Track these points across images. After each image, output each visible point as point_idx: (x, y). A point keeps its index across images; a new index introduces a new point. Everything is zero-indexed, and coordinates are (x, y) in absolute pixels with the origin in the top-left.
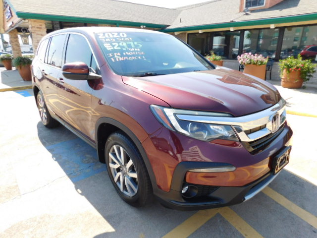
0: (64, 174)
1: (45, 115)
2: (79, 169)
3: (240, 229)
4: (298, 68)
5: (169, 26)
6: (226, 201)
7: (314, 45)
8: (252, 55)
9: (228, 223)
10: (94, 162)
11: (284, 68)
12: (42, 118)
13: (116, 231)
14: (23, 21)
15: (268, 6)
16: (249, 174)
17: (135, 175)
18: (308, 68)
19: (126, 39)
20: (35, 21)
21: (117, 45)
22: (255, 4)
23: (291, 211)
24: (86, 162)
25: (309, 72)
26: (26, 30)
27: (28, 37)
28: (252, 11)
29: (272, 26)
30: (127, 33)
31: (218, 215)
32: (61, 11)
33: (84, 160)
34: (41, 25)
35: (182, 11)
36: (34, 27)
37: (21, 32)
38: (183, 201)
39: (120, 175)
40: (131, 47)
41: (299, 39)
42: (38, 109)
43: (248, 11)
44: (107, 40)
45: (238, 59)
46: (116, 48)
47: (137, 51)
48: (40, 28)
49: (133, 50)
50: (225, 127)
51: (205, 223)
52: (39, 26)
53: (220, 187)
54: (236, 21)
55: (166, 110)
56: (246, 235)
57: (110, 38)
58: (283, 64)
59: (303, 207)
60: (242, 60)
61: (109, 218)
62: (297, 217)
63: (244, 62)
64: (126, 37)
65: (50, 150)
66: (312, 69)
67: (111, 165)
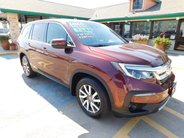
0: (48, 103)
1: (28, 70)
2: (57, 100)
3: (155, 126)
4: (163, 42)
5: (90, 19)
6: (150, 111)
7: (167, 30)
8: (140, 36)
9: (148, 124)
10: (64, 96)
11: (156, 42)
12: (25, 72)
13: (90, 132)
14: (4, 14)
15: (145, 9)
16: (159, 97)
17: (98, 101)
18: (168, 43)
19: (84, 26)
20: (11, 14)
21: (80, 29)
22: (137, 8)
23: (177, 116)
24: (60, 96)
25: (168, 44)
26: (5, 19)
27: (7, 24)
28: (137, 12)
29: (148, 20)
30: (84, 23)
31: (141, 120)
32: (27, 9)
33: (58, 95)
34: (15, 17)
35: (96, 10)
36: (11, 18)
37: (2, 20)
38: (129, 112)
39: (87, 102)
40: (88, 31)
41: (157, 27)
42: (22, 67)
43: (134, 11)
44: (74, 26)
45: (133, 38)
46: (80, 31)
47: (92, 33)
48: (15, 19)
49: (89, 32)
50: (149, 73)
51: (136, 125)
52: (14, 17)
53: (147, 104)
54: (129, 17)
55: (120, 64)
56: (159, 129)
57: (76, 26)
58: (155, 41)
59: (182, 114)
60: (135, 38)
61: (83, 126)
62: (181, 119)
63: (136, 39)
64: (84, 25)
65: (35, 90)
66: (170, 43)
67: (81, 96)
